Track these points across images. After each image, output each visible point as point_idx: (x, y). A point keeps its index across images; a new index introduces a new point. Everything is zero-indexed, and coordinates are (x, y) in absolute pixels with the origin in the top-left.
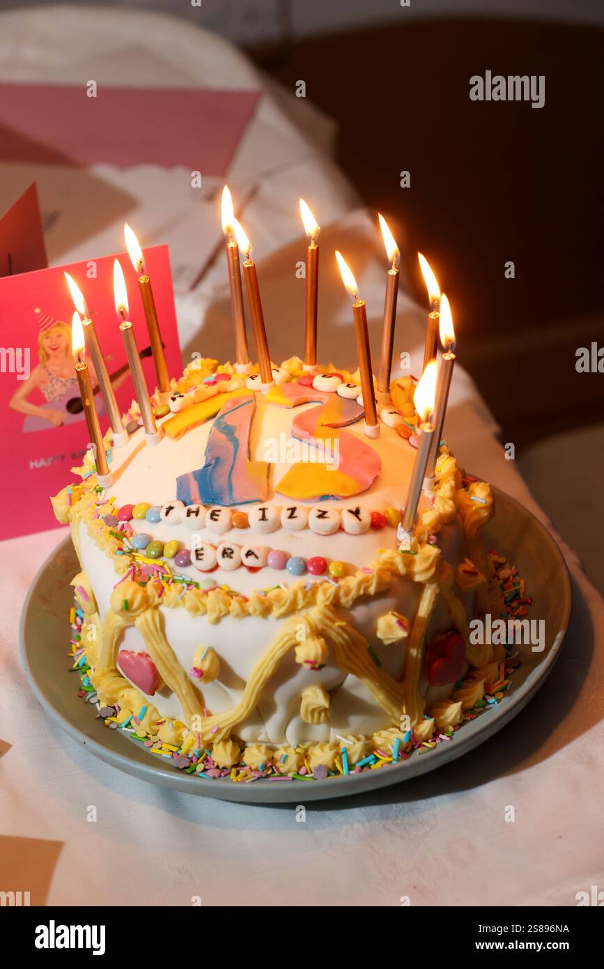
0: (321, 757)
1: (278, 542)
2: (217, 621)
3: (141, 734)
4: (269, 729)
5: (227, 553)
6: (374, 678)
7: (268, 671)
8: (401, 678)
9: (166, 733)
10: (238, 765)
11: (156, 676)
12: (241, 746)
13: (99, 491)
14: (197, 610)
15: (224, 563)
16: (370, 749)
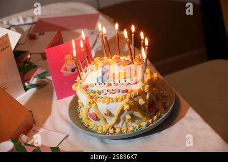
0: (131, 129)
1: (118, 87)
2: (108, 104)
3: (95, 129)
4: (120, 125)
5: (108, 91)
6: (139, 112)
7: (119, 112)
8: (145, 112)
9: (100, 129)
10: (115, 132)
11: (97, 117)
12: (115, 129)
13: (81, 83)
14: (104, 102)
15: (108, 93)
16: (140, 126)
